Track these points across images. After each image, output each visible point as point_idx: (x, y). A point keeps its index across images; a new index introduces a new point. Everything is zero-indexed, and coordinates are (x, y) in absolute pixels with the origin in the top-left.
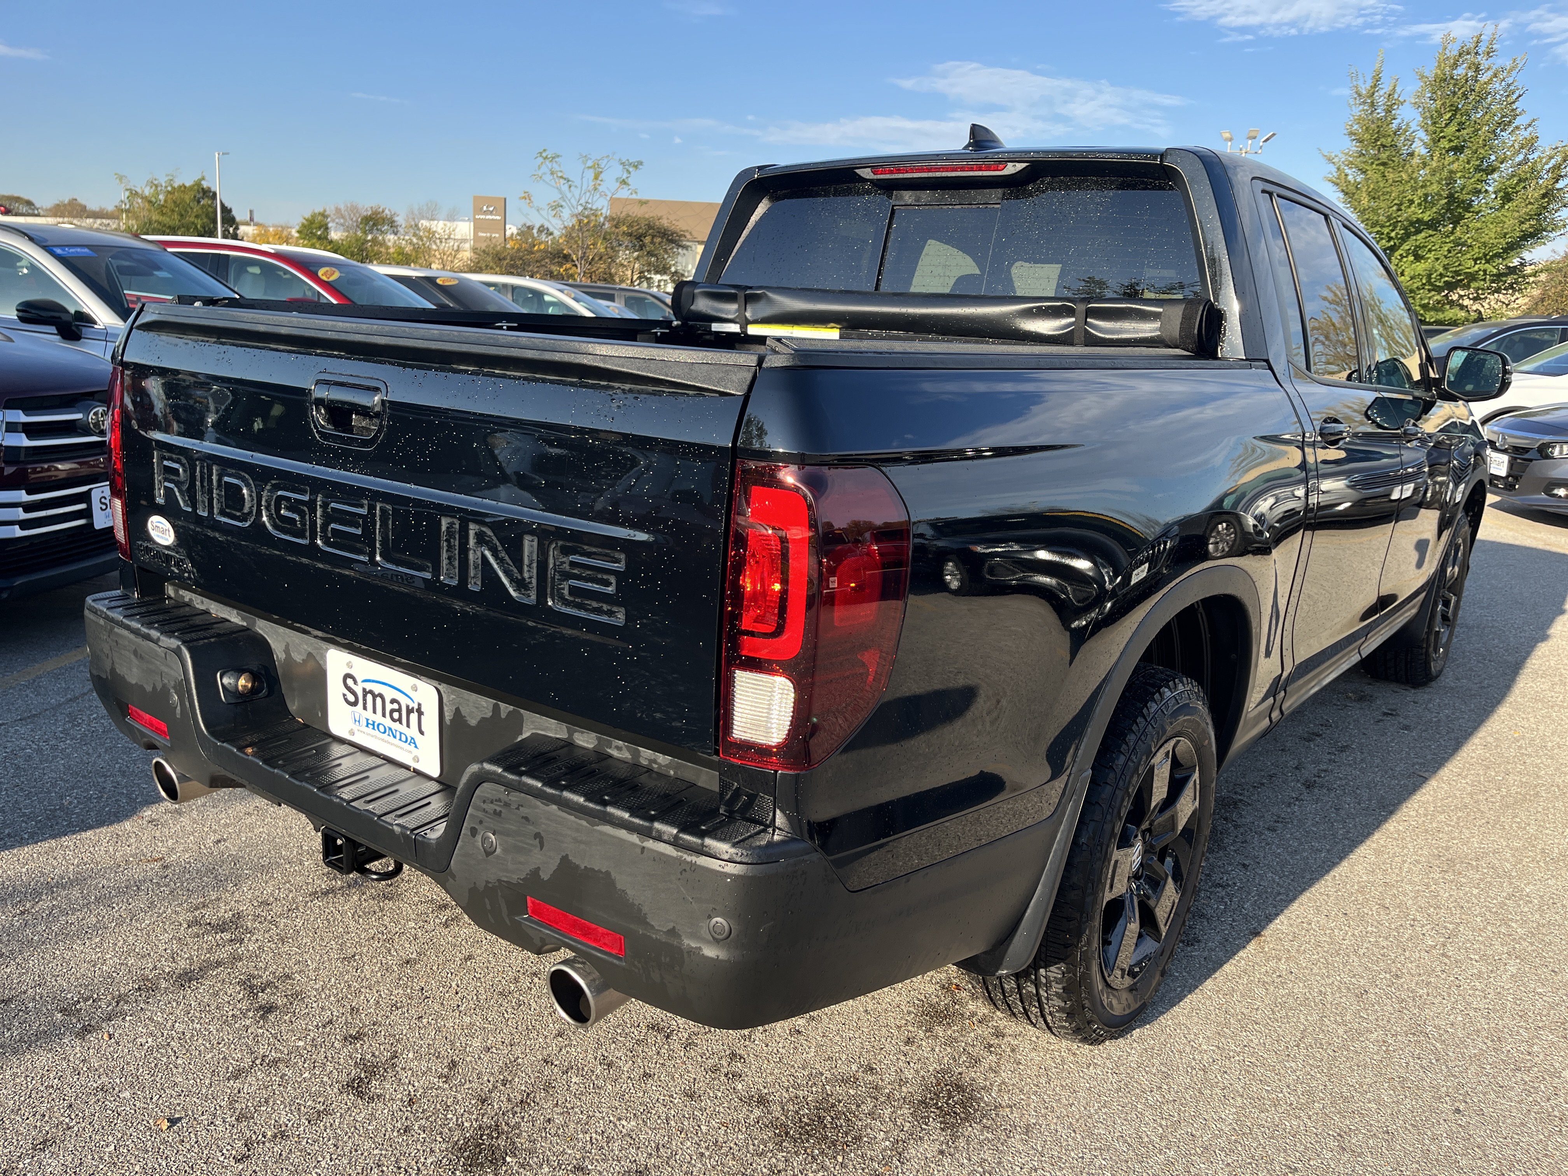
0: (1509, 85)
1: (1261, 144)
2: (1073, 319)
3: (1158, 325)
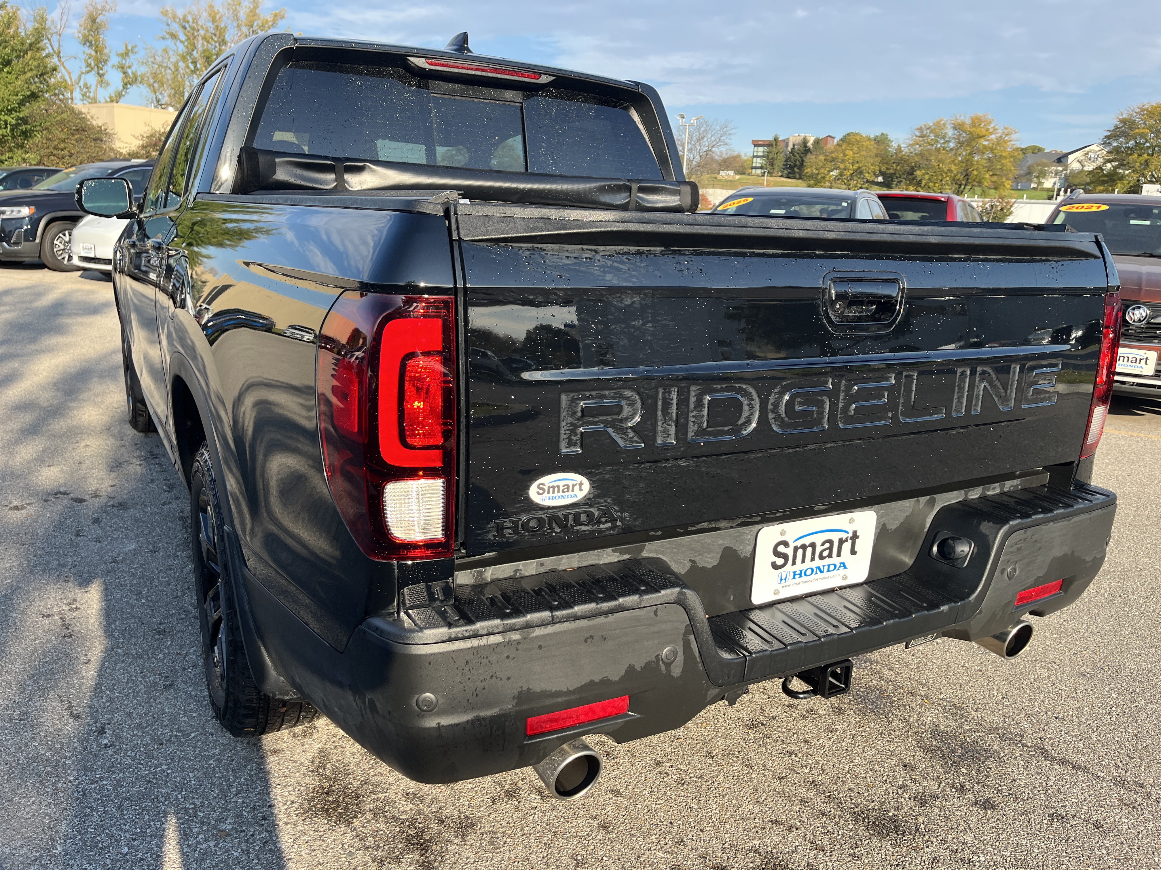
2: (629, 194)
3: (678, 198)
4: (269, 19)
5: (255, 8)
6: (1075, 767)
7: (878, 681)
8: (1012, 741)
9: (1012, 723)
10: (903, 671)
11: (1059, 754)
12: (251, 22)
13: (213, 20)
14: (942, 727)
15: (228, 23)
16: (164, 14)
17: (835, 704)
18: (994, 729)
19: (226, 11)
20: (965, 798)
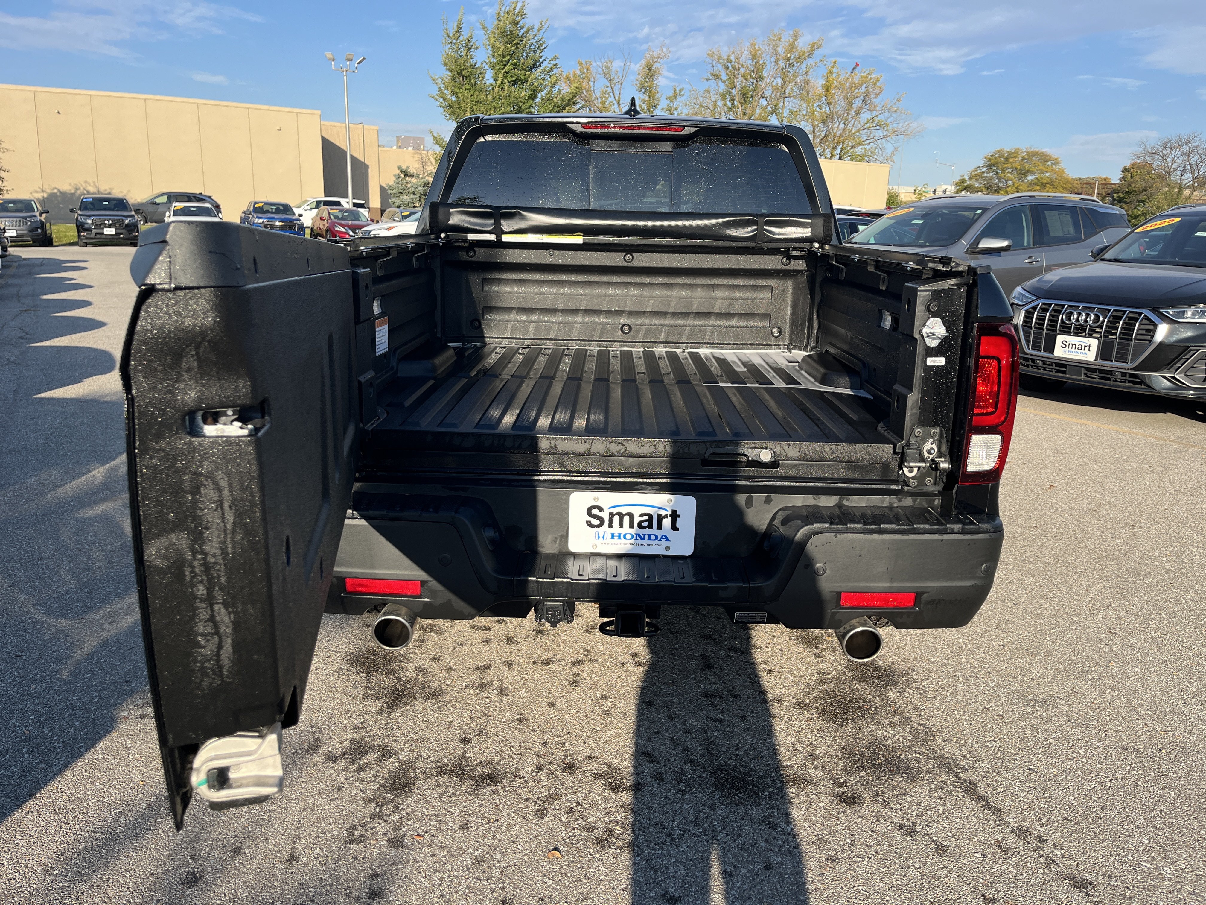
0: (539, 40)
1: (356, 65)
2: (756, 227)
3: (809, 229)
4: (806, 51)
5: (795, 40)
6: (988, 806)
7: (874, 697)
8: (949, 770)
9: (971, 759)
10: (911, 695)
11: (986, 793)
12: (789, 55)
13: (754, 57)
14: (889, 742)
15: (767, 59)
16: (710, 56)
17: (807, 701)
18: (943, 757)
19: (766, 47)
20: (834, 790)
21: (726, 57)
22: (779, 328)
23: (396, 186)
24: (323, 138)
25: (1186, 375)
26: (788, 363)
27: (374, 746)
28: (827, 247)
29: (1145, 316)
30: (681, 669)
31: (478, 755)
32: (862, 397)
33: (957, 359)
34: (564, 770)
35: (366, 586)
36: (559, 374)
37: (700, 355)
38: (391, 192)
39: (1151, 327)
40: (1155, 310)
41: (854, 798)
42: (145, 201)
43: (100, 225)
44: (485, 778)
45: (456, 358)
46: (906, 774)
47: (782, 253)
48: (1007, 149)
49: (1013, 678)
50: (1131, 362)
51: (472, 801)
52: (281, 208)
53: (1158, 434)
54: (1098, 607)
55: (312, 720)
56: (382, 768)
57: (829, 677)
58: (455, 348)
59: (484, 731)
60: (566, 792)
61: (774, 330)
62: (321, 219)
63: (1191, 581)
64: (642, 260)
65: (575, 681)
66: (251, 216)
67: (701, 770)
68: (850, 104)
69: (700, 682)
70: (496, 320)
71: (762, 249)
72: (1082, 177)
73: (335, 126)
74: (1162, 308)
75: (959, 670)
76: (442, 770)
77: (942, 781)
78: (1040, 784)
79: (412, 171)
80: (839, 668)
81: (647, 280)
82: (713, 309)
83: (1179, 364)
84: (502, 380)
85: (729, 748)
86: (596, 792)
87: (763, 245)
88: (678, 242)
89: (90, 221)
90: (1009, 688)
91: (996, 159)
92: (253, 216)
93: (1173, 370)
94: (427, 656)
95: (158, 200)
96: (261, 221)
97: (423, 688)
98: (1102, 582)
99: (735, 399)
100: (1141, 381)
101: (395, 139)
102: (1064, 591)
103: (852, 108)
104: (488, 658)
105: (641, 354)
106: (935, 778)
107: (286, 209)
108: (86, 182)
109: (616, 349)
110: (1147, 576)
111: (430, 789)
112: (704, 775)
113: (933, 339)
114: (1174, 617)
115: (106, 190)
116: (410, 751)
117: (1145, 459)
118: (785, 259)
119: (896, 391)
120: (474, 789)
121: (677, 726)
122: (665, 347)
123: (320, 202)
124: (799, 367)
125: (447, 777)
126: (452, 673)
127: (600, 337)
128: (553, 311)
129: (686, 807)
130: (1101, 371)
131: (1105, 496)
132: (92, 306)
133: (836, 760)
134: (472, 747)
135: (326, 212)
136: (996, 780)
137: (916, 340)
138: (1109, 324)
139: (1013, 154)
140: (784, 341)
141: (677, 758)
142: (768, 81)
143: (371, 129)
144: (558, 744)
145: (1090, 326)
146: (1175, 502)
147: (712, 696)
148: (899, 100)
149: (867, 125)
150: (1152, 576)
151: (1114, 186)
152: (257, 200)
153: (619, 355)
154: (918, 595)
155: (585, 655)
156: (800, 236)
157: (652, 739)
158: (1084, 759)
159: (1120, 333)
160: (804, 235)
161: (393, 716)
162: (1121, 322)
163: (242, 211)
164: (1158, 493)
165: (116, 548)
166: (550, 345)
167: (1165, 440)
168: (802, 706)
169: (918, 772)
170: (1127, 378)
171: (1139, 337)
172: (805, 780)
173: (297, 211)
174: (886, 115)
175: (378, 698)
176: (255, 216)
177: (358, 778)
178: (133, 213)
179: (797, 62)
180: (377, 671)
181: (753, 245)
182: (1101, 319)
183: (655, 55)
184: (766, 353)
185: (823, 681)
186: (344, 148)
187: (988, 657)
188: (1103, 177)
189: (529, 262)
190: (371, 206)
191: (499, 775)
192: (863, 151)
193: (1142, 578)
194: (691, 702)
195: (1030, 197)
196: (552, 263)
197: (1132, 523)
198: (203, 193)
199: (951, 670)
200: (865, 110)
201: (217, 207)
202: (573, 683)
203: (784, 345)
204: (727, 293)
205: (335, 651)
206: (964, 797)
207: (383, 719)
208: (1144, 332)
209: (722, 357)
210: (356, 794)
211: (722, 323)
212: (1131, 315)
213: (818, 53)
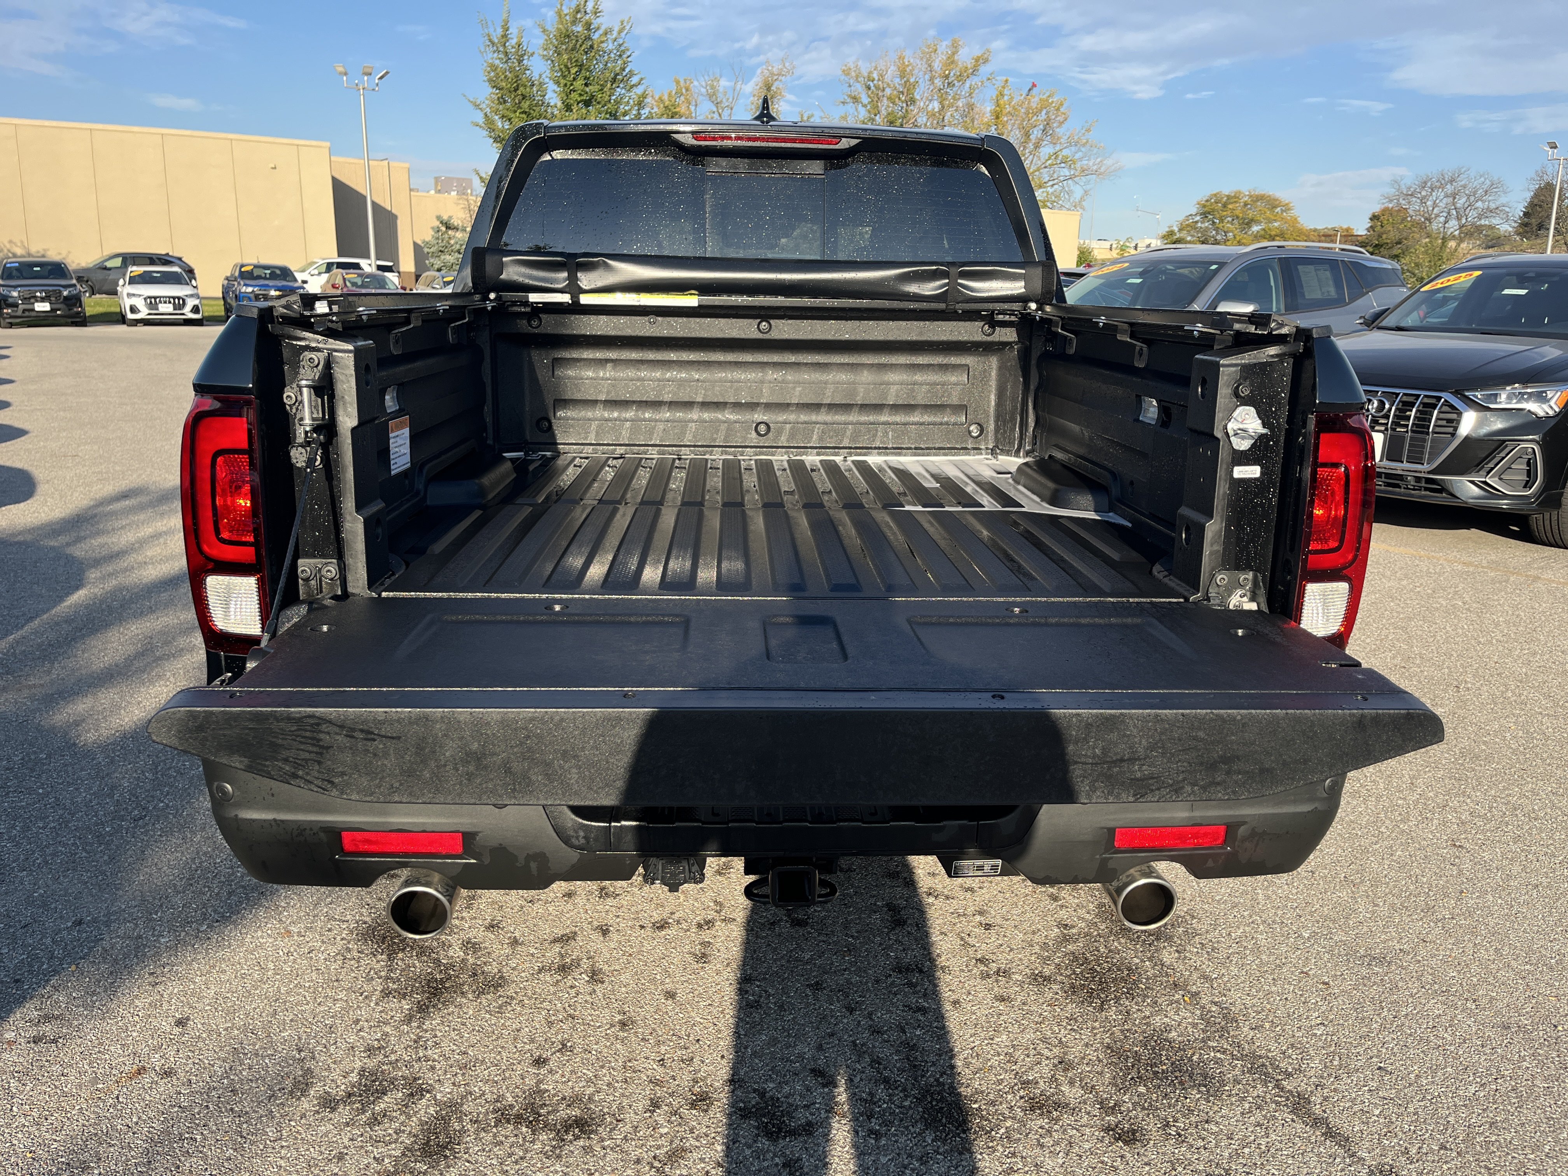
0: (620, 45)
1: (377, 81)
2: (947, 281)
3: (1022, 284)
4: (969, 66)
5: (954, 54)
6: (1330, 1134)
7: (1143, 961)
8: (1266, 1078)
9: (1294, 1057)
10: (1196, 958)
11: (1324, 1111)
12: (947, 72)
13: (903, 74)
14: (1173, 1034)
15: (919, 75)
16: (846, 72)
17: (1047, 972)
18: (1255, 1057)
19: (918, 62)
20: (1103, 1120)
21: (866, 74)
22: (979, 424)
23: (435, 242)
24: (334, 179)
25: (1501, 479)
26: (995, 475)
27: (397, 1080)
28: (1048, 309)
29: (1446, 401)
30: (859, 927)
31: (560, 1086)
32: (1114, 524)
33: (1278, 468)
34: (693, 1105)
35: (376, 843)
36: (669, 496)
37: (869, 465)
38: (428, 250)
39: (1454, 416)
40: (1458, 393)
41: (1134, 1132)
42: (91, 265)
43: (30, 298)
44: (571, 1126)
45: (515, 475)
46: (1205, 1087)
47: (982, 318)
48: (1226, 191)
49: (1334, 921)
50: (1428, 463)
51: (552, 1169)
52: (278, 272)
53: (1465, 558)
54: (1431, 807)
55: (300, 1039)
56: (409, 1117)
57: (1074, 931)
58: (512, 460)
59: (569, 1044)
60: (697, 1144)
61: (971, 428)
62: (334, 286)
63: (1549, 765)
64: (784, 329)
65: (704, 955)
66: (236, 283)
67: (901, 1095)
68: (1027, 135)
69: (890, 947)
70: (573, 419)
71: (956, 312)
72: (1318, 228)
73: (350, 163)
74: (1468, 390)
75: (1257, 914)
76: (503, 1116)
77: (1258, 1096)
78: (1399, 1091)
79: (455, 222)
80: (1087, 916)
81: (792, 358)
82: (886, 398)
83: (1491, 465)
84: (585, 507)
85: (940, 1055)
86: (743, 1141)
87: (958, 306)
88: (835, 303)
89: (15, 294)
90: (1331, 938)
91: (1212, 204)
92: (239, 284)
93: (1483, 473)
94: (480, 922)
95: (109, 264)
96: (250, 289)
97: (475, 975)
98: (1429, 771)
99: (933, 530)
100: (1442, 489)
101: (433, 181)
102: (1382, 786)
103: (1030, 140)
104: (571, 923)
105: (786, 465)
106: (1248, 1092)
107: (285, 273)
108: (10, 242)
109: (748, 458)
110: (1489, 759)
111: (484, 1150)
112: (907, 1103)
113: (1243, 438)
114: (1535, 819)
115: (38, 252)
116: (454, 1084)
117: (1456, 593)
118: (987, 327)
119: (1183, 517)
120: (554, 1147)
121: (859, 1022)
122: (818, 454)
123: (332, 264)
124: (1013, 480)
125: (512, 1127)
126: (519, 948)
127: (725, 440)
128: (656, 404)
129: (884, 1160)
130: (1388, 476)
131: (1412, 647)
132: (11, 408)
133: (1099, 1069)
134: (550, 1071)
135: (339, 278)
136: (1335, 1090)
137: (1218, 440)
138: (1397, 413)
139: (1233, 198)
140: (987, 444)
141: (864, 1076)
142: (922, 104)
143: (400, 167)
144: (682, 1061)
145: (1373, 416)
146: (1506, 651)
147: (907, 970)
148: (1088, 130)
149: (1049, 162)
150: (1496, 759)
151: (1359, 238)
152: (245, 262)
153: (754, 467)
154: (1231, 828)
155: (716, 911)
156: (1009, 293)
157: (825, 1046)
158: (1452, 1048)
159: (1413, 424)
160: (1015, 292)
161: (427, 1025)
162: (1414, 410)
163: (224, 277)
164: (1482, 640)
165: (14, 764)
166: (654, 454)
167: (1476, 566)
168: (1040, 980)
169: (1223, 1084)
170: (1423, 484)
171: (1438, 430)
172: (1058, 1105)
173: (300, 277)
174: (1073, 149)
175: (404, 996)
176: (242, 283)
177: (371, 1138)
178: (74, 281)
179: (959, 81)
180: (403, 950)
181: (942, 306)
182: (1387, 406)
183: (775, 71)
184: (962, 461)
185: (1066, 939)
186: (364, 193)
187: (1294, 891)
188: (1345, 226)
189: (619, 333)
190: (402, 269)
191: (593, 1119)
192: (1045, 194)
193: (1482, 763)
194: (877, 981)
195: (1278, 247)
196: (654, 335)
197: (1455, 683)
198: (170, 254)
199: (1246, 913)
200: (1045, 142)
201: (190, 272)
202: (702, 958)
203: (987, 449)
204: (905, 377)
205: (339, 920)
206: (1293, 1121)
207: (411, 1031)
208: (1444, 423)
209: (901, 467)
210: (367, 1166)
211: (898, 418)
212: (1426, 400)
213: (984, 69)
